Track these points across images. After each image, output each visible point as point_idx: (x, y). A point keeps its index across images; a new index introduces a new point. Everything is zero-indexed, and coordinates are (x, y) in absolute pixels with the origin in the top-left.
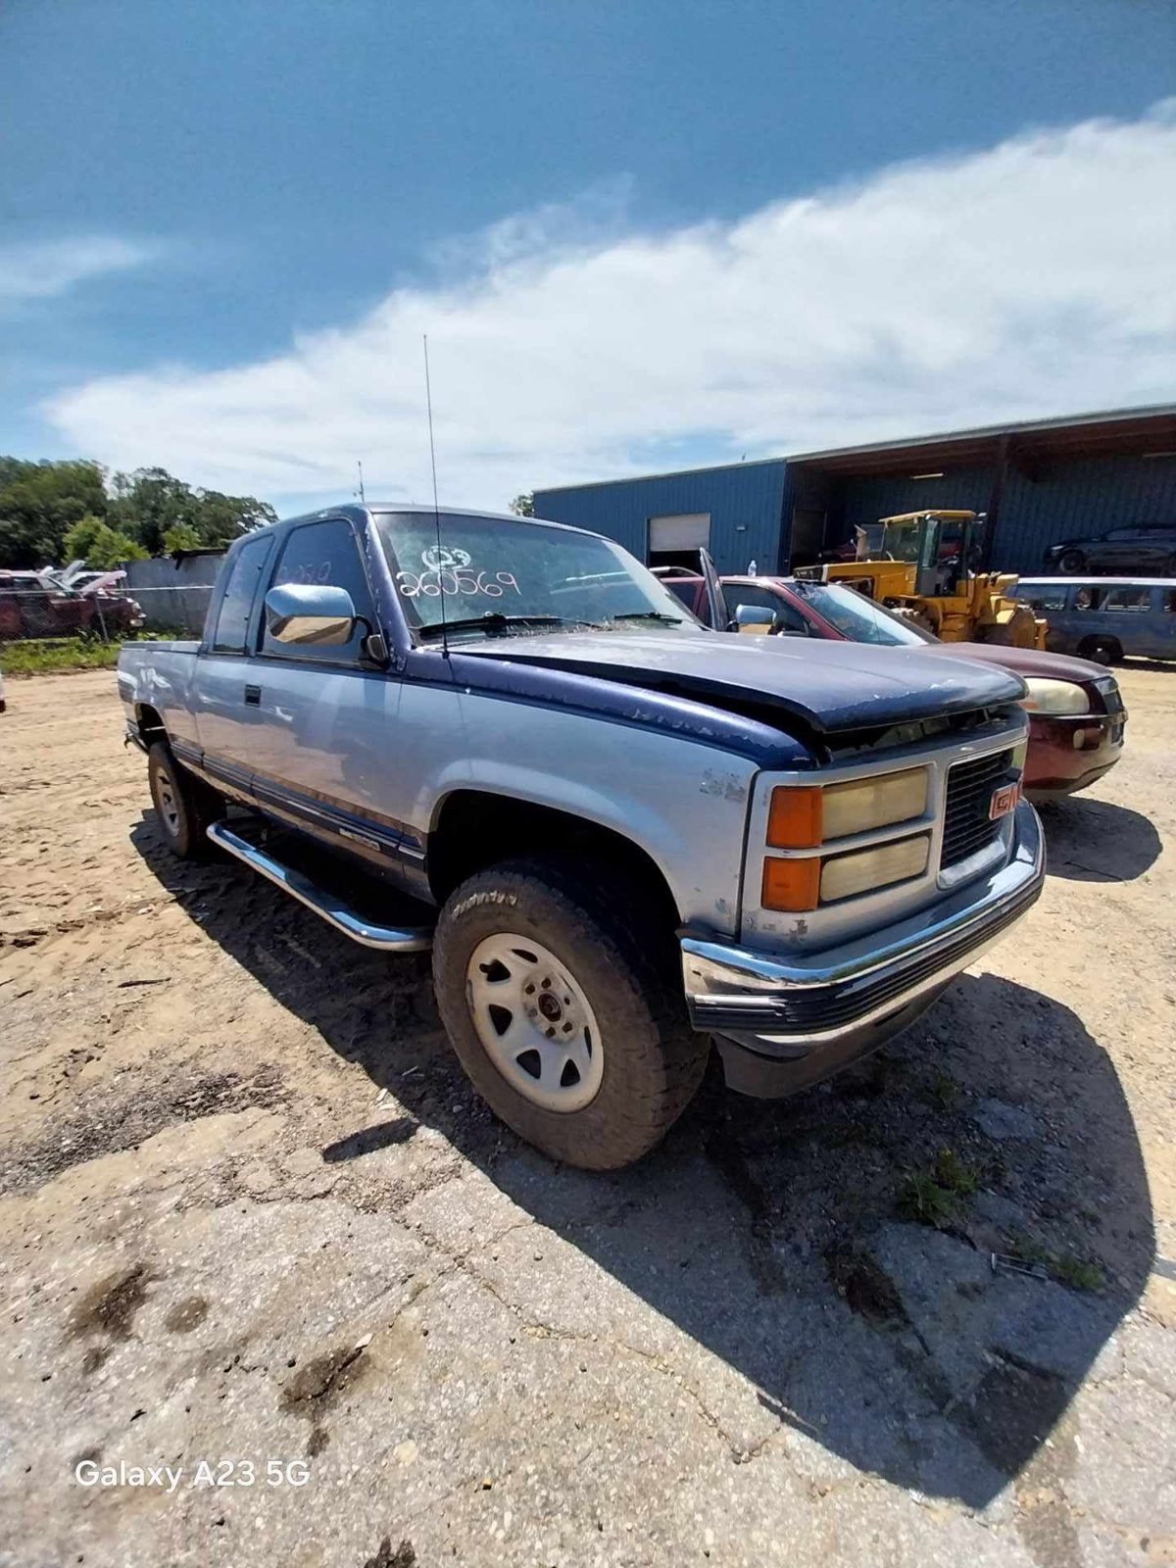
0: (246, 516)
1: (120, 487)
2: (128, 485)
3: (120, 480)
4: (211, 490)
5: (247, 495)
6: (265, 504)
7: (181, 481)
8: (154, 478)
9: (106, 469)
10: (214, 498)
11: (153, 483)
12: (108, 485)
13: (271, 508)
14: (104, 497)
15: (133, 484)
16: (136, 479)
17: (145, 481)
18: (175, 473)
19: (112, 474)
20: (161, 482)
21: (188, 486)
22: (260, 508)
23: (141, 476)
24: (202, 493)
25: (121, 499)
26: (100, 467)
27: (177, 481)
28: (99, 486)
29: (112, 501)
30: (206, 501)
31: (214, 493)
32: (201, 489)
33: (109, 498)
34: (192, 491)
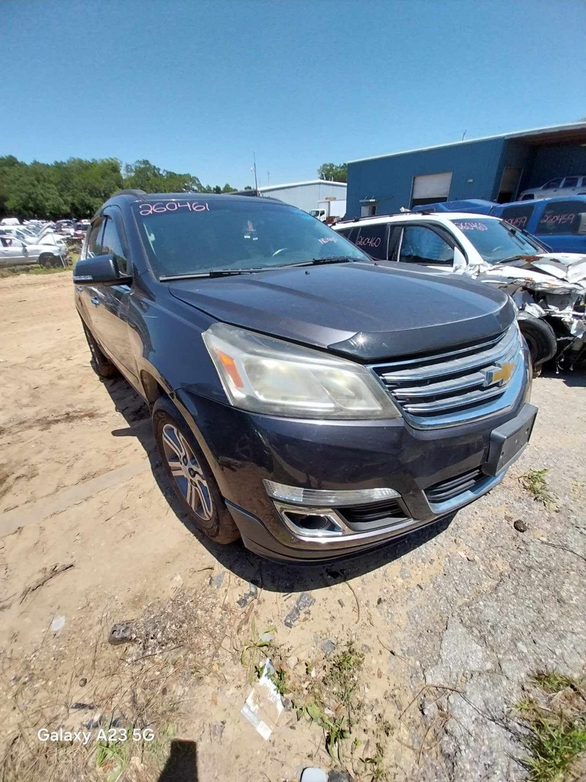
0: (186, 184)
1: (128, 172)
2: (132, 171)
3: (128, 168)
4: (169, 170)
5: (186, 173)
6: (195, 177)
7: (156, 167)
8: (143, 166)
9: (121, 162)
10: (171, 175)
11: (143, 168)
12: (123, 172)
13: (198, 179)
14: (122, 177)
15: (133, 168)
16: (136, 167)
17: (140, 167)
18: (153, 163)
19: (124, 165)
20: (147, 168)
21: (159, 169)
22: (194, 180)
23: (138, 165)
24: (165, 173)
25: (130, 179)
26: (119, 162)
27: (154, 167)
28: (119, 172)
29: (125, 180)
30: (167, 177)
31: (170, 173)
32: (165, 170)
33: (124, 177)
34: (161, 172)
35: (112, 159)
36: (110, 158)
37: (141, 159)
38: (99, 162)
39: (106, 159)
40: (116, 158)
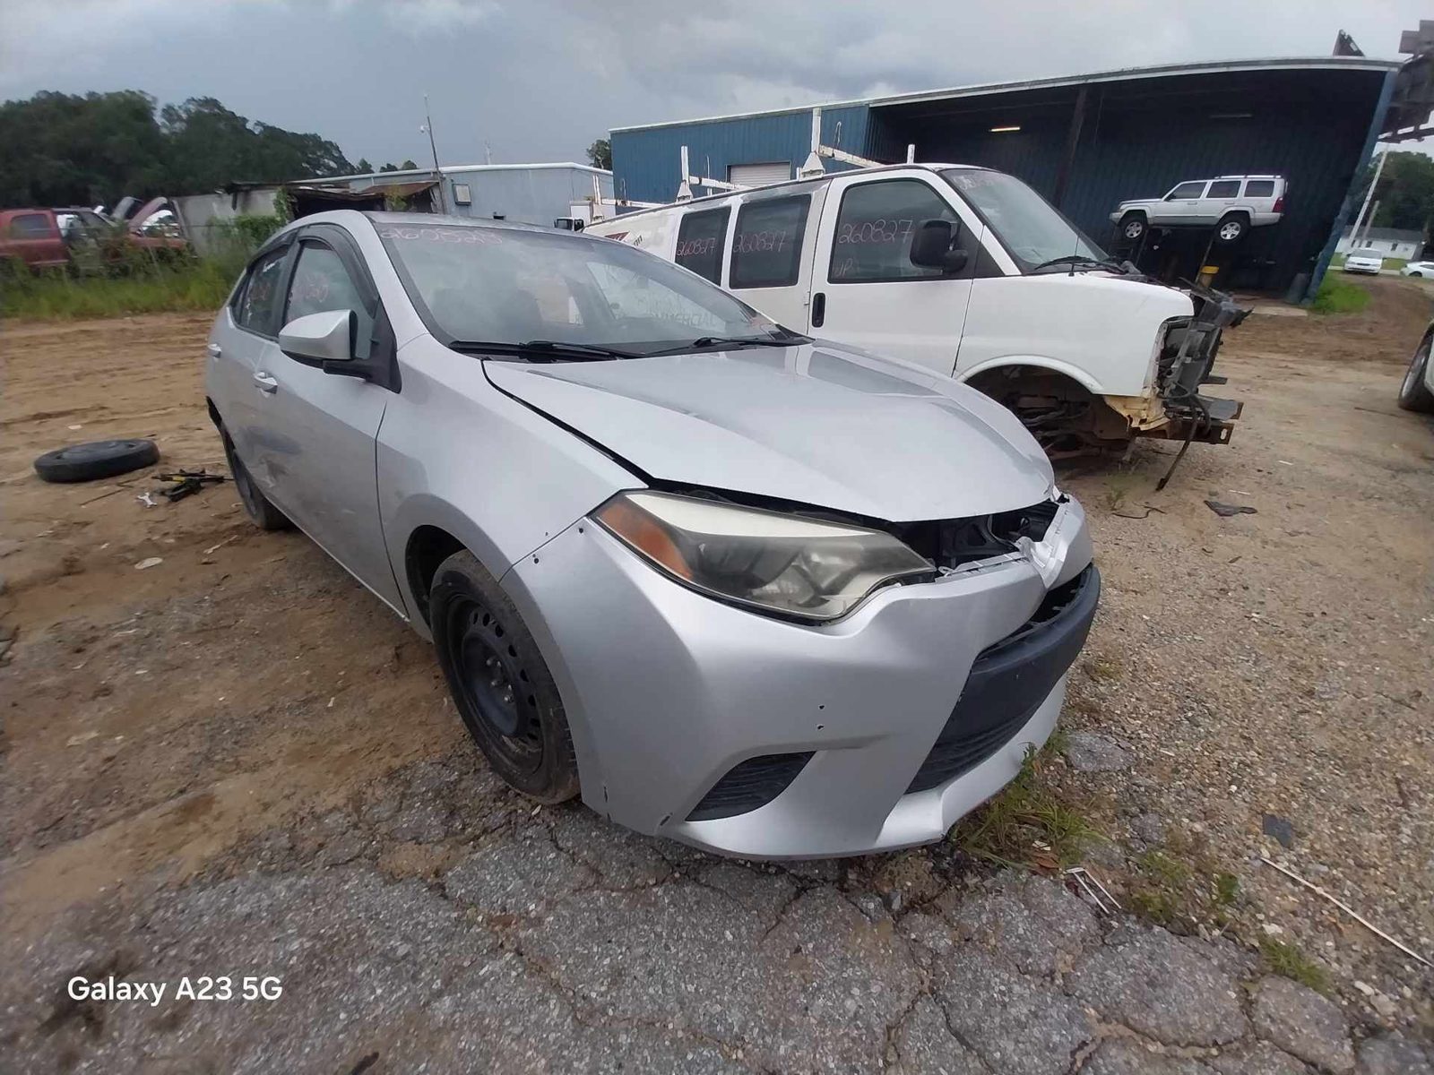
0: (310, 155)
1: (171, 120)
2: (180, 119)
3: (169, 112)
4: (268, 123)
5: (310, 133)
6: (330, 143)
7: (238, 114)
9: (155, 100)
10: (273, 134)
11: (206, 115)
12: (158, 118)
14: (156, 130)
15: (184, 116)
16: (187, 111)
17: (199, 113)
18: (228, 106)
19: (160, 106)
20: (215, 115)
21: (245, 120)
23: (192, 107)
24: (260, 128)
25: (174, 133)
26: (148, 99)
27: (234, 115)
28: (150, 118)
29: (166, 139)
30: (265, 135)
31: (273, 129)
32: (258, 124)
33: (164, 131)
34: (249, 126)
35: (133, 93)
36: (127, 91)
37: (199, 96)
38: (104, 98)
39: (120, 94)
40: (141, 92)
